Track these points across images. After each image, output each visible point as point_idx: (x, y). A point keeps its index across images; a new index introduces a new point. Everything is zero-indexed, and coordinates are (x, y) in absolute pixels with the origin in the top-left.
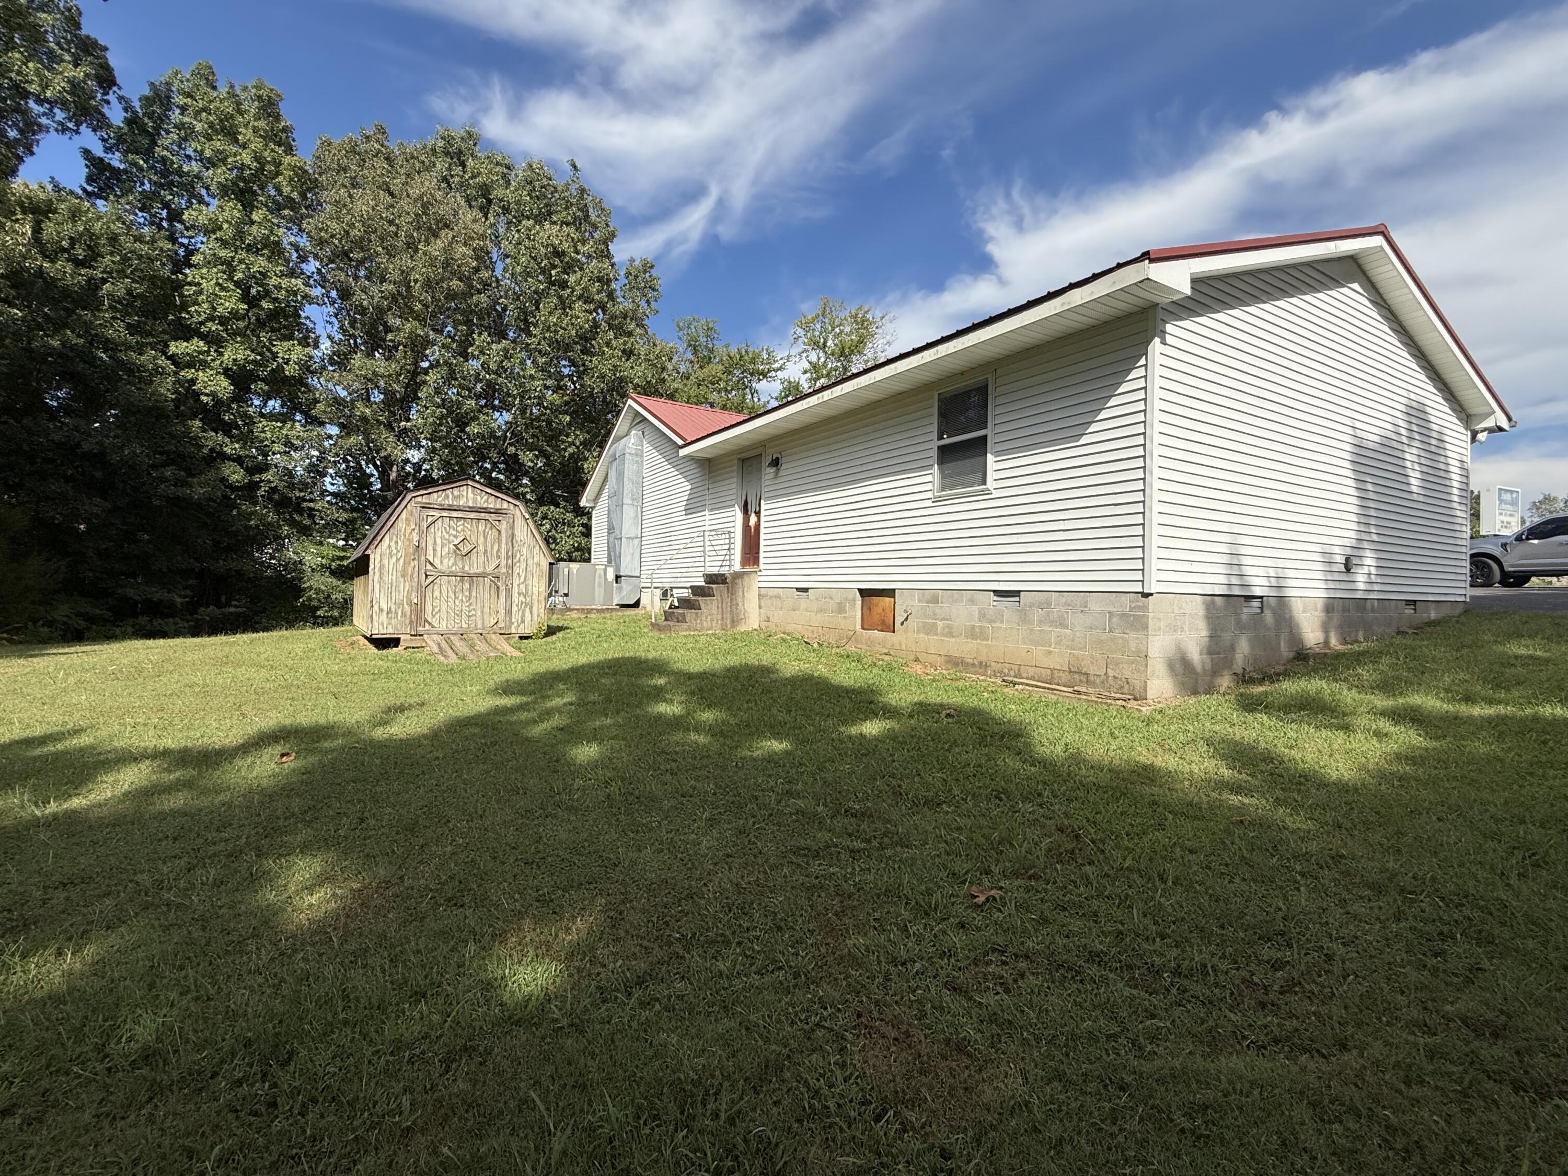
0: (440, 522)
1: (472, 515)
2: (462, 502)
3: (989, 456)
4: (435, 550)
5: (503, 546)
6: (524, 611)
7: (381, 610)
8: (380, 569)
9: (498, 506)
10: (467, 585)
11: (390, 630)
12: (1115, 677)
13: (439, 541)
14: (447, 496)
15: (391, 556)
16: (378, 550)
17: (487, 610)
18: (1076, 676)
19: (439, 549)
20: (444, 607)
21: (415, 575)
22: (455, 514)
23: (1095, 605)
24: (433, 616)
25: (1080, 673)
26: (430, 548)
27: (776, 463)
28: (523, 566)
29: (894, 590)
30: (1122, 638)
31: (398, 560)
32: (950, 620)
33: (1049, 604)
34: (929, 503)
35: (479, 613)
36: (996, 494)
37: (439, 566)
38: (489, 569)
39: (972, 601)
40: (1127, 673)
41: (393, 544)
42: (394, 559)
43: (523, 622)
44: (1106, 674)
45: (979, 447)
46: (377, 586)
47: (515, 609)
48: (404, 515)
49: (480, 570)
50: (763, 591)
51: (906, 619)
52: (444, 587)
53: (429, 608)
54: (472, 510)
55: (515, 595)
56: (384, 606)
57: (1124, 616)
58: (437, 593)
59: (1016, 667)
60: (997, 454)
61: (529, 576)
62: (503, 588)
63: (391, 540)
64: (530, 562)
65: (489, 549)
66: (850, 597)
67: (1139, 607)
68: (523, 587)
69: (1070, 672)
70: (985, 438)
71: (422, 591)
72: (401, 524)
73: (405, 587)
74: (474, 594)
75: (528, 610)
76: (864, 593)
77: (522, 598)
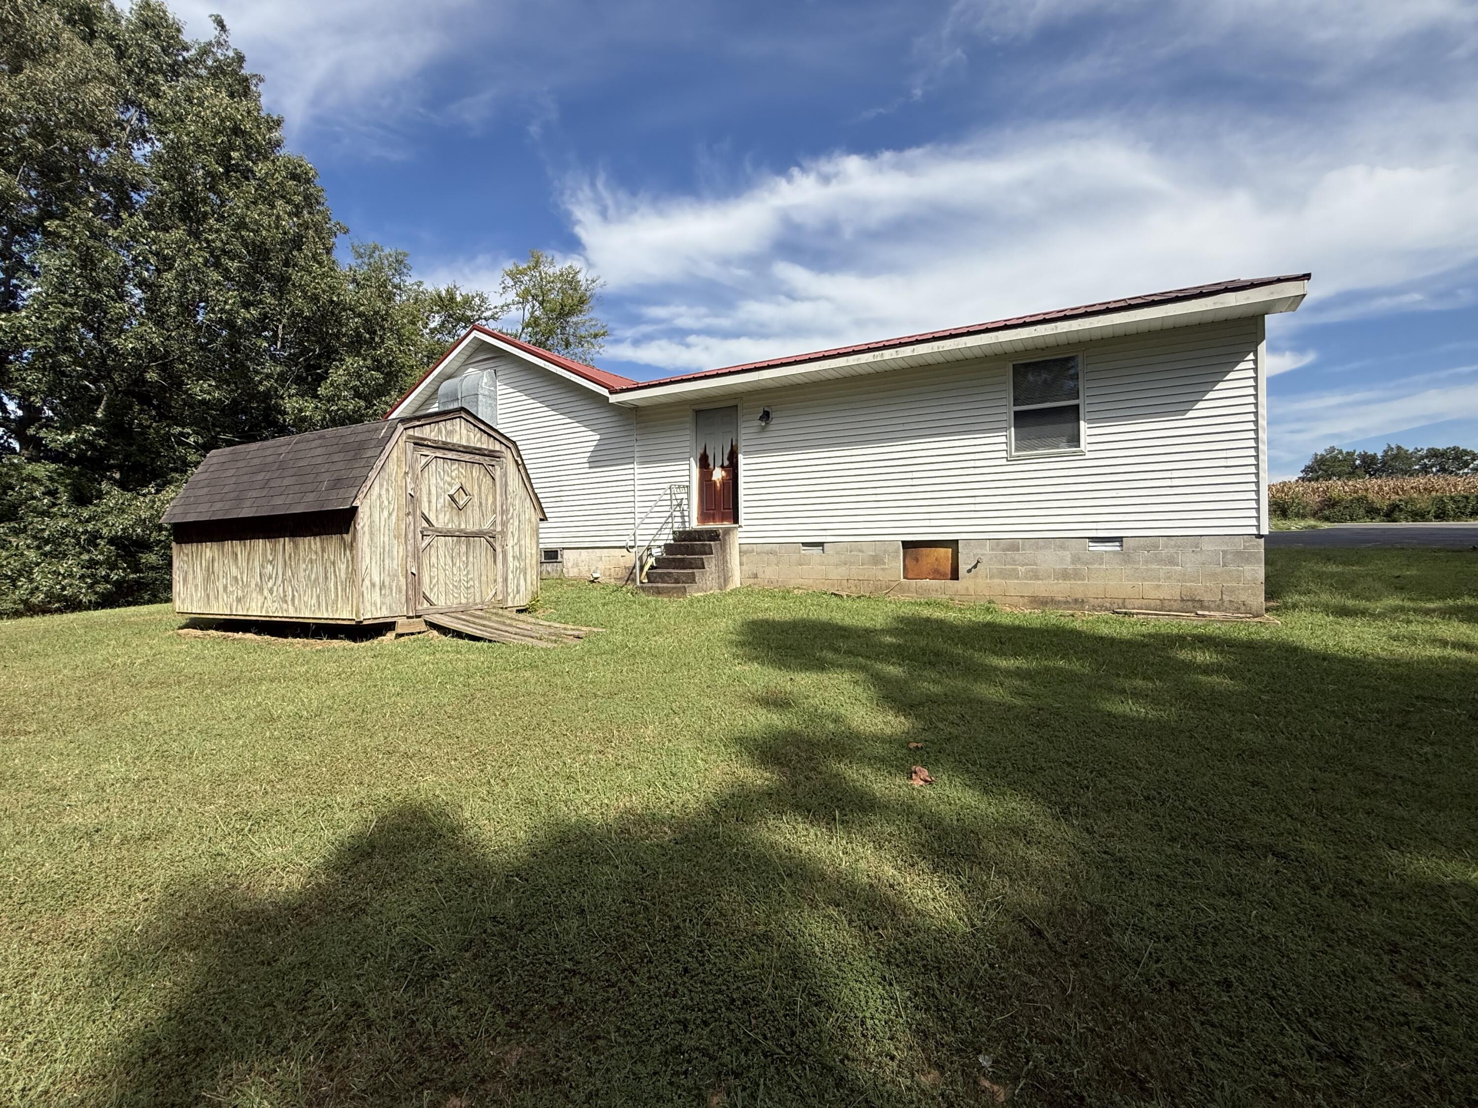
0: (433, 466)
1: (467, 457)
2: (455, 440)
3: (1082, 423)
4: (430, 502)
5: (498, 498)
6: (518, 580)
7: (373, 585)
8: (371, 527)
9: (491, 448)
10: (464, 548)
11: (385, 612)
12: (1231, 601)
13: (434, 491)
14: (440, 431)
15: (382, 509)
16: (367, 502)
17: (484, 578)
18: (1190, 603)
19: (434, 500)
20: (442, 577)
21: (411, 535)
22: (450, 455)
23: (1207, 546)
24: (431, 590)
25: (1194, 601)
26: (425, 499)
27: (766, 416)
28: (516, 523)
29: (957, 541)
30: (1238, 570)
31: (390, 514)
32: (1035, 564)
33: (1156, 547)
34: (1004, 462)
35: (477, 584)
36: (1088, 455)
37: (434, 523)
38: (486, 527)
39: (1062, 547)
40: (1243, 597)
41: (384, 492)
42: (386, 513)
43: (518, 592)
44: (1221, 599)
45: (1073, 414)
46: (367, 550)
47: (510, 576)
48: (394, 455)
49: (476, 528)
50: (744, 547)
51: (975, 567)
52: (441, 552)
53: (426, 579)
54: (468, 450)
55: (510, 559)
56: (376, 579)
57: (1238, 554)
58: (434, 560)
59: (1120, 601)
60: (1089, 421)
61: (522, 536)
62: (499, 550)
63: (381, 486)
64: (522, 517)
65: (484, 502)
66: (890, 549)
67: (1253, 546)
68: (517, 548)
69: (1182, 600)
70: (1077, 407)
71: (417, 555)
72: (392, 466)
73: (398, 551)
74: (471, 559)
75: (522, 576)
76: (906, 545)
77: (517, 563)
